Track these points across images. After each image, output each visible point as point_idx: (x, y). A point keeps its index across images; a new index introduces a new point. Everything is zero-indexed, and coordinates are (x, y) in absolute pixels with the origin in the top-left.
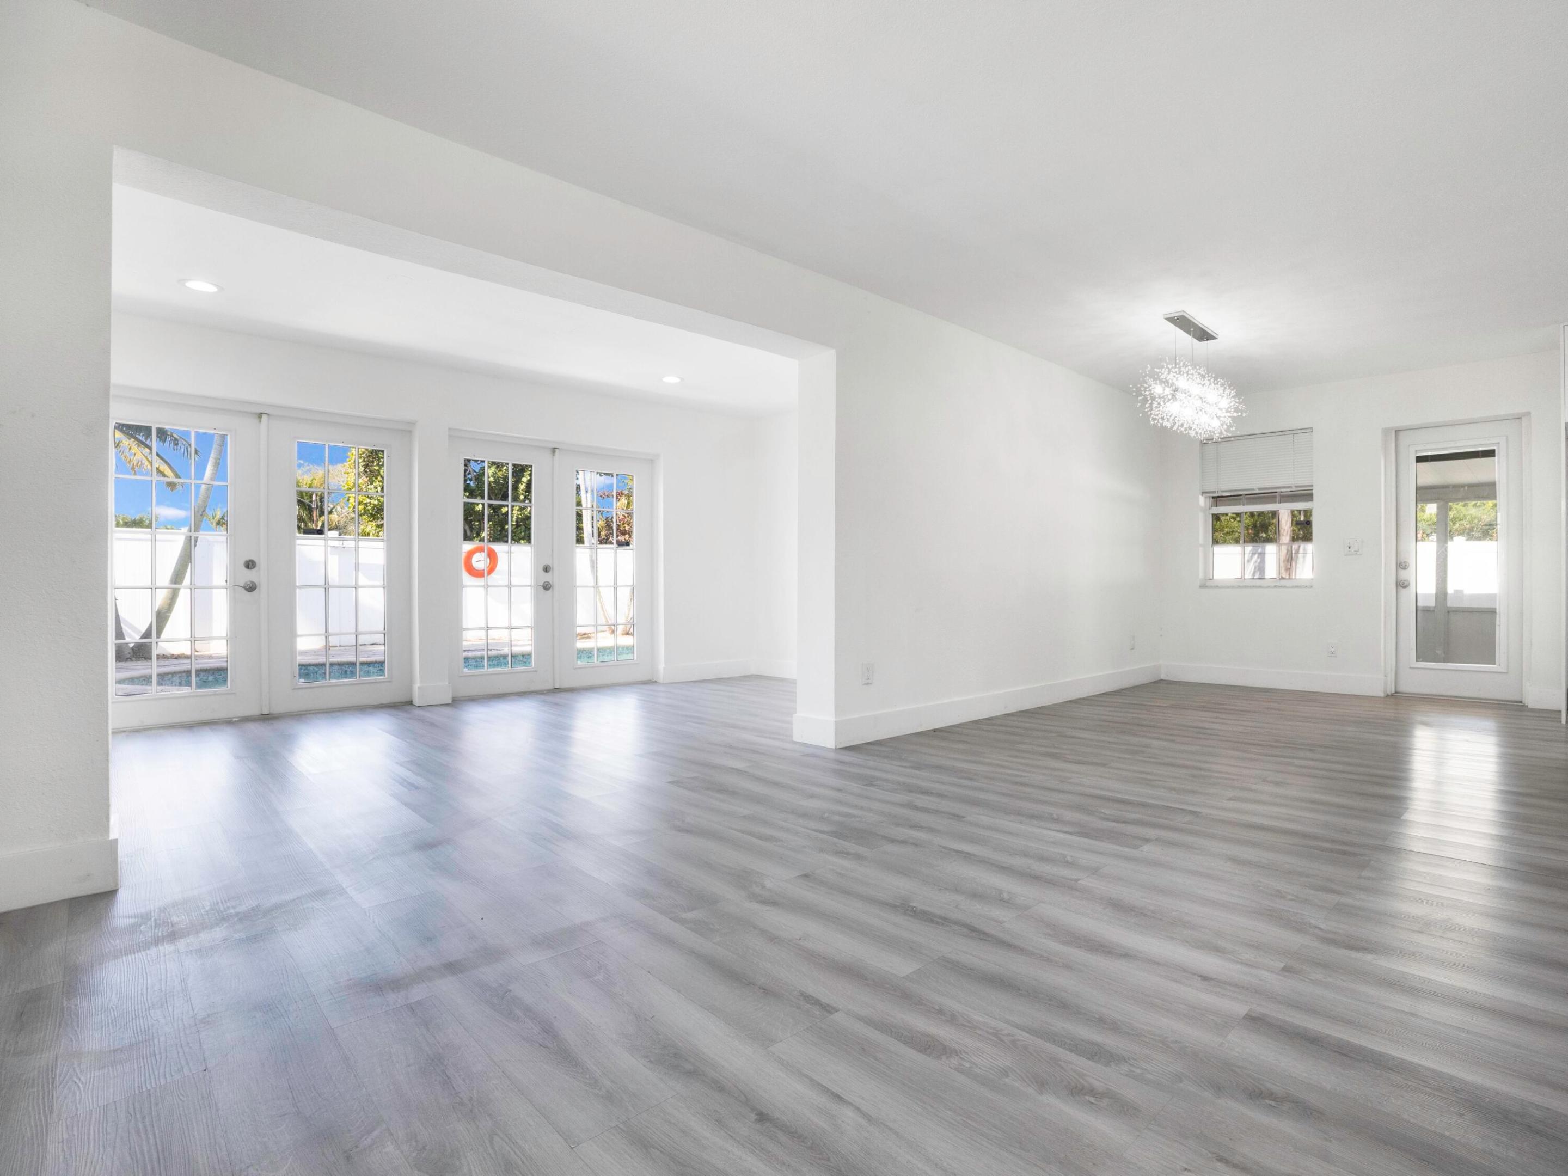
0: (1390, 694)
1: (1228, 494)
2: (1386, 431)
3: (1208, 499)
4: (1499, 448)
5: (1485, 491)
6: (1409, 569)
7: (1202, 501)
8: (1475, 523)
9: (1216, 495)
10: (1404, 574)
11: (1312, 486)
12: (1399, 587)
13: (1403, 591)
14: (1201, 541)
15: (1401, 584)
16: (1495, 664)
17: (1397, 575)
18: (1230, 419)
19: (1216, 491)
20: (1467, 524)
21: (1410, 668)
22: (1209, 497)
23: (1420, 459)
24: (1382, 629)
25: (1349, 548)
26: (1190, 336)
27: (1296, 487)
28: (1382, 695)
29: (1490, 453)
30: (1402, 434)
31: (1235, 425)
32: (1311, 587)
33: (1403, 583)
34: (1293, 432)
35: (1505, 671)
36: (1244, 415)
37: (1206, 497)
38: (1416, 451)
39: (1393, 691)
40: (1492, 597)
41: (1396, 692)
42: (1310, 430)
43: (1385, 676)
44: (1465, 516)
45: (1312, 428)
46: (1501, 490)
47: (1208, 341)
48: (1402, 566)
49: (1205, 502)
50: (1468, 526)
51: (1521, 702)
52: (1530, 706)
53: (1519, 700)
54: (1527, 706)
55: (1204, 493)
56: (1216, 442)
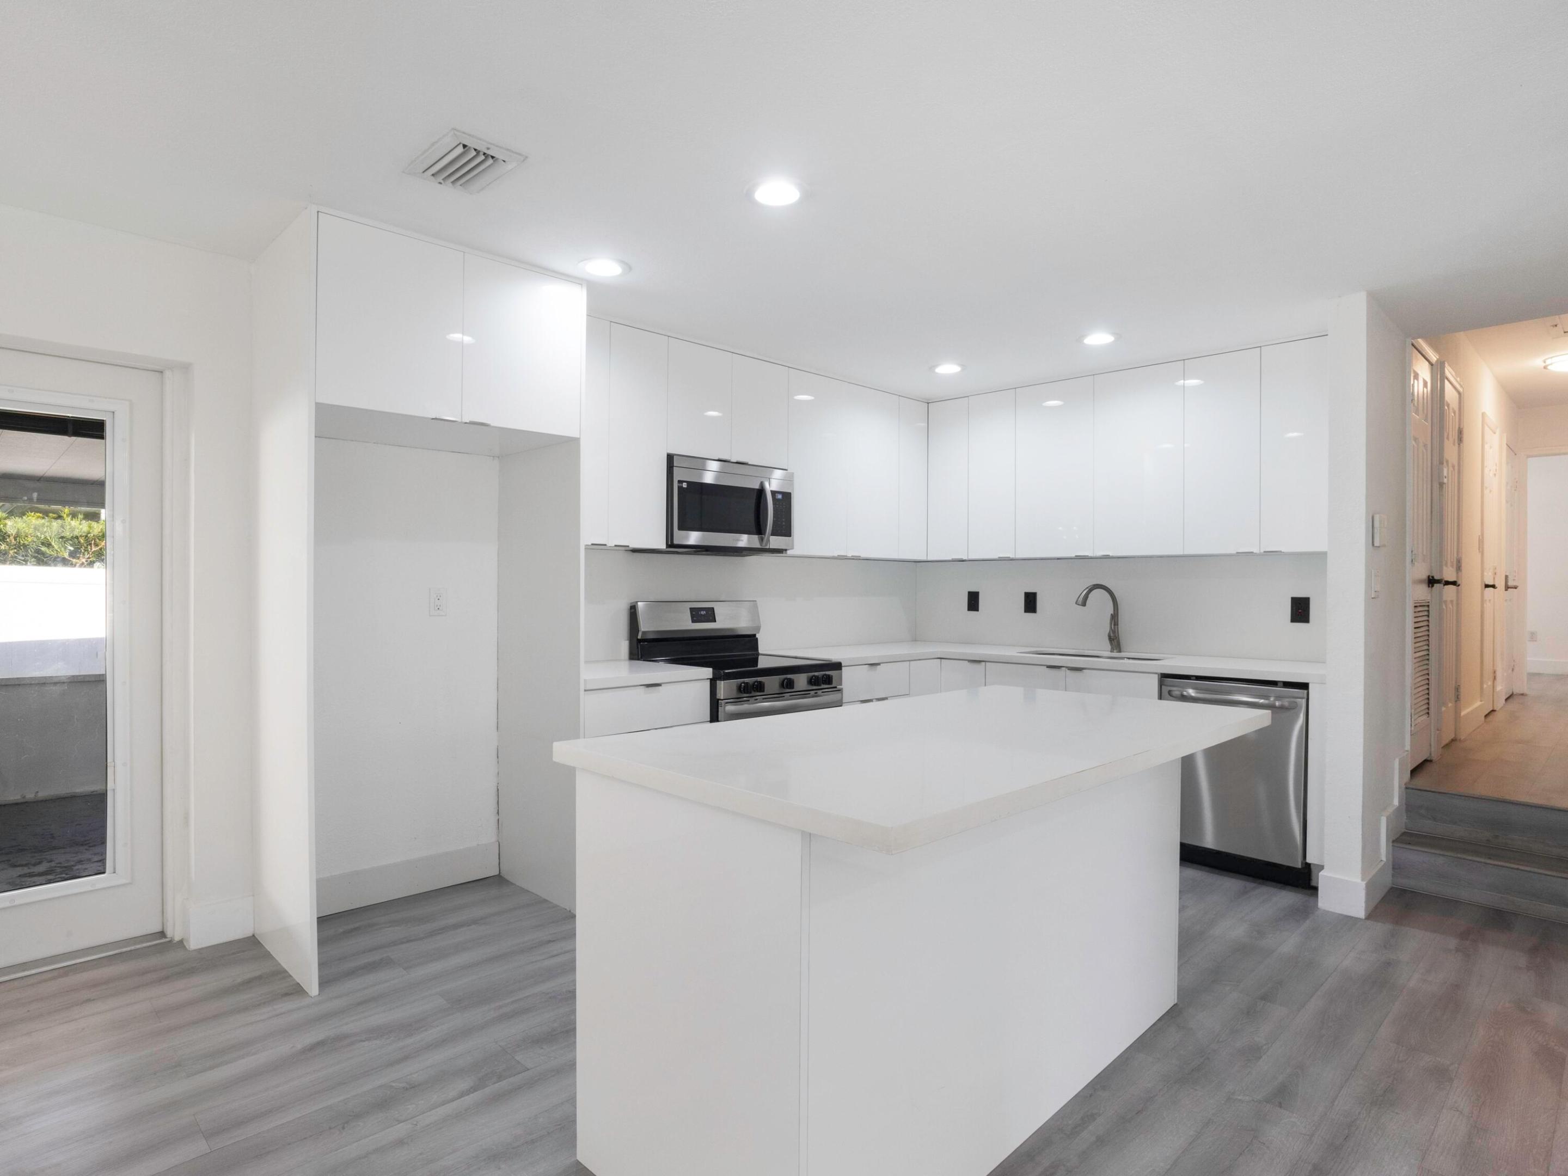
4: (114, 418)
29: (95, 430)
51: (162, 934)
52: (194, 944)
53: (157, 928)
54: (181, 942)
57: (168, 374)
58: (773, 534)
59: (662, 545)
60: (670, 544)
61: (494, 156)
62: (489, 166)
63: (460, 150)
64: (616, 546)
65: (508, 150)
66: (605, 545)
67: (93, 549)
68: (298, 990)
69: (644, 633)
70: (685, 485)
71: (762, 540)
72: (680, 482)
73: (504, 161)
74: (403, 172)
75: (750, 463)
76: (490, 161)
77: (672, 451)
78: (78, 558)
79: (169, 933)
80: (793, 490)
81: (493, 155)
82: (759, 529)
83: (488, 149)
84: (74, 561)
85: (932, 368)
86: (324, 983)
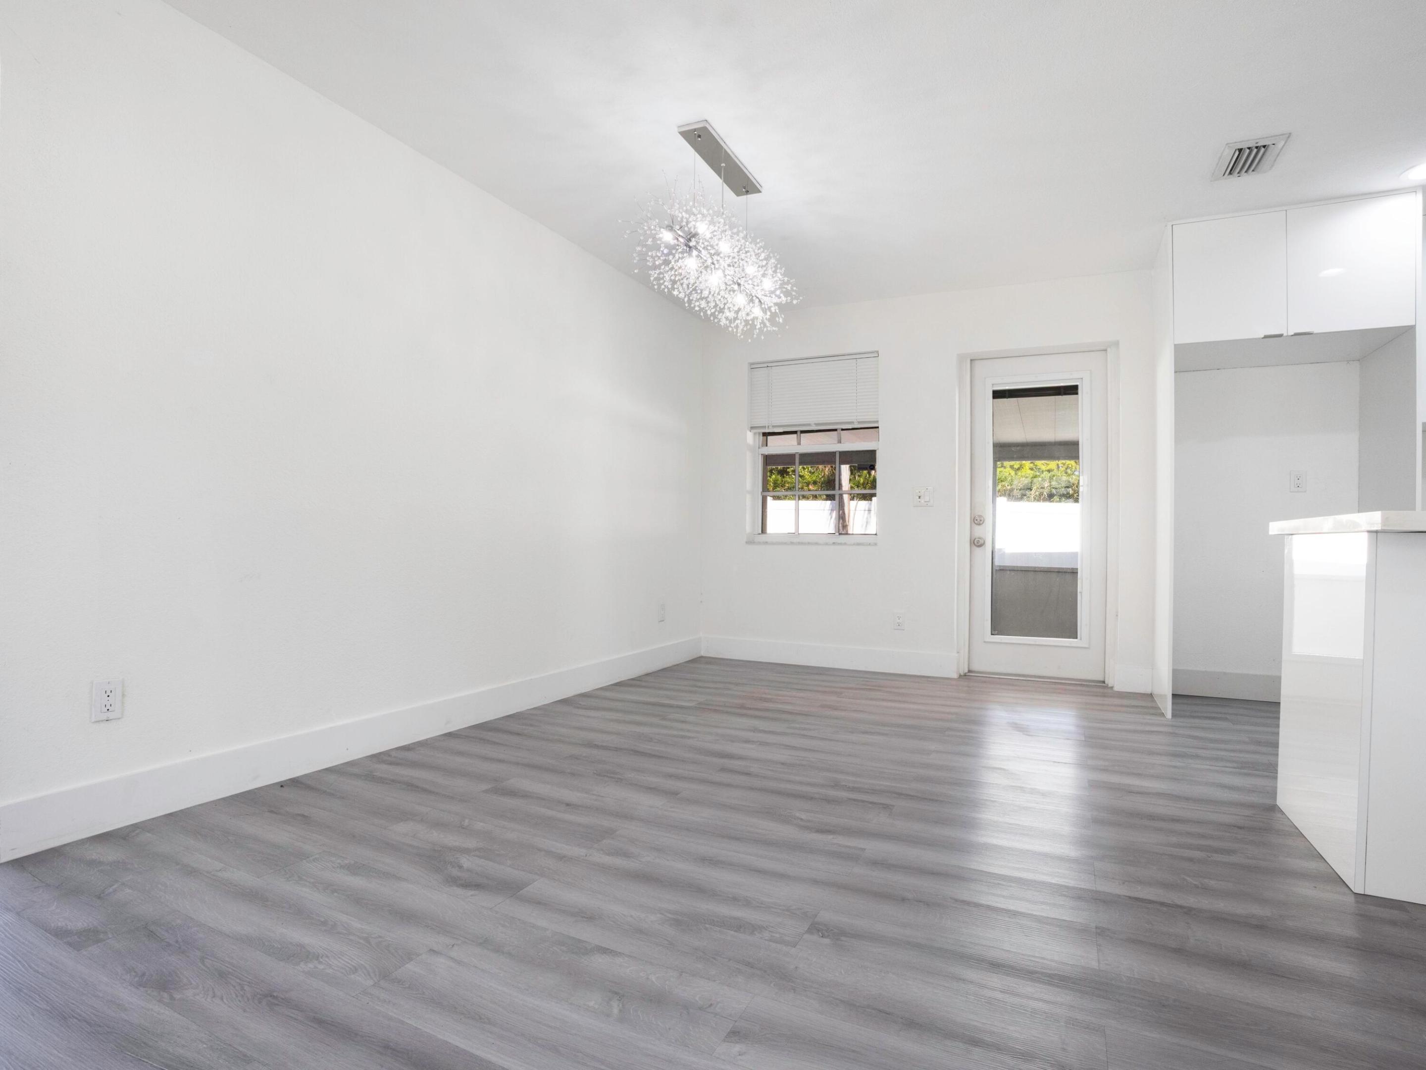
0: (962, 674)
1: (781, 430)
2: (961, 358)
3: (757, 436)
4: (1085, 383)
6: (984, 525)
7: (751, 438)
8: (1015, 484)
9: (767, 431)
10: (978, 531)
11: (877, 422)
12: (974, 548)
13: (978, 551)
14: (748, 486)
15: (975, 542)
16: (1077, 638)
17: (971, 532)
18: (777, 307)
19: (767, 426)
20: (1008, 486)
21: (985, 642)
22: (759, 433)
23: (998, 394)
24: (956, 596)
25: (919, 497)
26: (720, 179)
27: (859, 422)
28: (955, 676)
30: (978, 364)
31: (783, 316)
32: (876, 544)
33: (978, 542)
34: (855, 356)
35: (1087, 646)
36: (795, 302)
37: (755, 434)
38: (992, 384)
39: (966, 671)
40: (1074, 555)
41: (969, 671)
42: (876, 354)
43: (958, 653)
44: (1005, 477)
45: (878, 352)
47: (749, 196)
48: (977, 521)
49: (754, 440)
50: (1009, 487)
51: (1104, 682)
52: (1116, 689)
53: (1102, 679)
54: (1112, 687)
55: (752, 428)
56: (768, 366)
57: (1109, 350)
61: (1265, 144)
62: (1263, 154)
63: (1237, 153)
65: (1272, 137)
68: (1163, 715)
73: (1274, 144)
74: (1211, 181)
76: (1263, 150)
79: (1107, 683)
81: (1263, 145)
83: (1257, 143)
86: (1173, 715)
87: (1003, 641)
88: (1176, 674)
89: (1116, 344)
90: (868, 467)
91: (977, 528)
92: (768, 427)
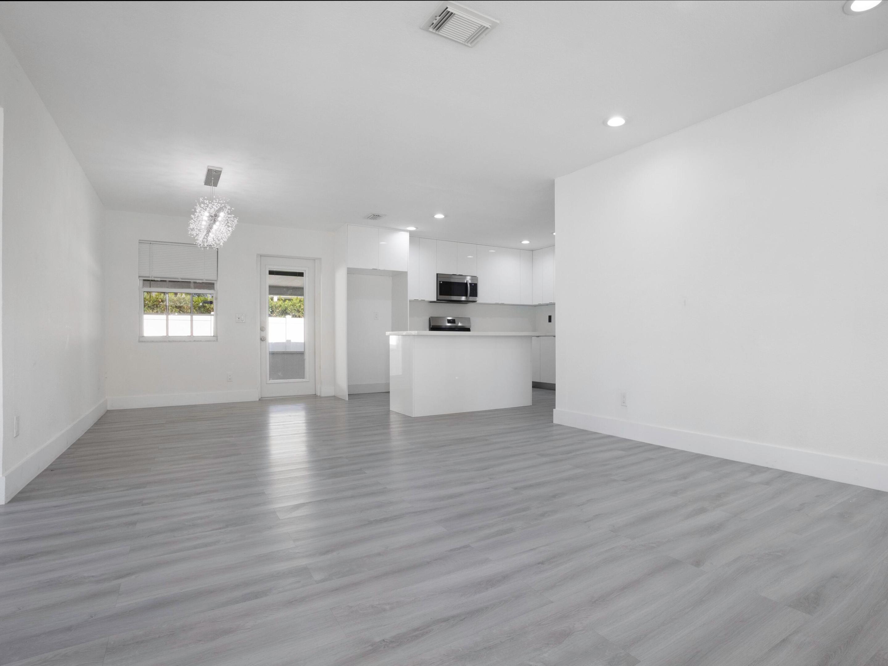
0: (259, 399)
1: (159, 279)
2: (257, 255)
4: (305, 272)
5: (299, 291)
6: (266, 331)
10: (263, 334)
12: (261, 341)
13: (263, 344)
16: (304, 378)
17: (260, 334)
21: (267, 383)
22: (141, 280)
23: (271, 273)
25: (239, 318)
27: (206, 280)
29: (301, 274)
30: (263, 259)
32: (217, 341)
33: (263, 338)
35: (308, 381)
37: (139, 280)
38: (269, 268)
39: (260, 397)
41: (262, 398)
43: (257, 390)
46: (306, 291)
48: (263, 328)
49: (140, 284)
51: (315, 395)
52: (321, 396)
53: (314, 393)
55: (139, 277)
56: (150, 243)
57: (316, 260)
58: (470, 296)
59: (435, 300)
60: (437, 300)
64: (421, 300)
66: (418, 300)
67: (278, 311)
68: (343, 403)
69: (432, 326)
70: (441, 282)
71: (467, 298)
72: (440, 281)
75: (463, 275)
77: (437, 273)
78: (273, 314)
79: (317, 394)
80: (478, 282)
82: (466, 295)
84: (272, 315)
85: (521, 242)
86: (348, 403)
87: (275, 382)
88: (349, 387)
89: (320, 259)
90: (209, 302)
91: (262, 332)
92: (151, 277)
